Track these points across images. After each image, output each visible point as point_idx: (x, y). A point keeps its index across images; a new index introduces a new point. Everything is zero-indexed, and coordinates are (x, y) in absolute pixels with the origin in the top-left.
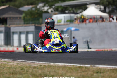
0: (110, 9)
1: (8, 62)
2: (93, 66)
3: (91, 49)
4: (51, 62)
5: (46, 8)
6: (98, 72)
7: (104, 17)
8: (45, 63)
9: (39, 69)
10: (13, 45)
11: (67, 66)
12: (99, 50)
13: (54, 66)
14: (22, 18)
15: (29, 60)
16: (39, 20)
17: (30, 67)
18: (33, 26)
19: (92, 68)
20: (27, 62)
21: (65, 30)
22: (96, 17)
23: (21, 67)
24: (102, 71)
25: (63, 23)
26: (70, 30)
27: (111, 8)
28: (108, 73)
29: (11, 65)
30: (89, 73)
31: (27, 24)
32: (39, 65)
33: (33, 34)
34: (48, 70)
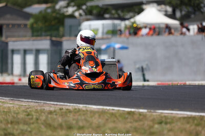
0: (183, 13)
1: (3, 102)
2: (152, 111)
3: (148, 81)
4: (79, 104)
5: (70, 10)
6: (162, 121)
7: (172, 26)
8: (69, 104)
9: (58, 116)
10: (12, 74)
11: (107, 111)
12: (163, 83)
13: (84, 111)
14: (28, 26)
15: (41, 100)
16: (57, 29)
17: (42, 111)
18: (47, 40)
19: (152, 115)
20: (37, 102)
21: (103, 47)
22: (157, 26)
23: (26, 112)
24: (168, 121)
25: (100, 35)
26: (112, 49)
27: (185, 11)
28: (179, 124)
29: (9, 107)
30: (146, 123)
31: (38, 36)
32: (57, 108)
33: (48, 54)
34: (74, 117)
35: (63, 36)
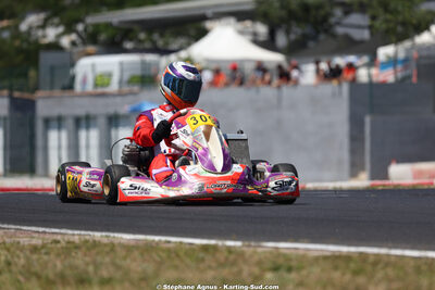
0: (293, 37)
2: (253, 244)
4: (92, 230)
6: (280, 265)
7: (269, 66)
8: (70, 232)
9: (52, 256)
13: (105, 245)
15: (9, 223)
16: (25, 75)
19: (255, 252)
24: (294, 264)
25: (114, 87)
27: (296, 33)
28: (316, 270)
30: (246, 269)
32: (49, 238)
34: (87, 259)
35: (36, 88)
